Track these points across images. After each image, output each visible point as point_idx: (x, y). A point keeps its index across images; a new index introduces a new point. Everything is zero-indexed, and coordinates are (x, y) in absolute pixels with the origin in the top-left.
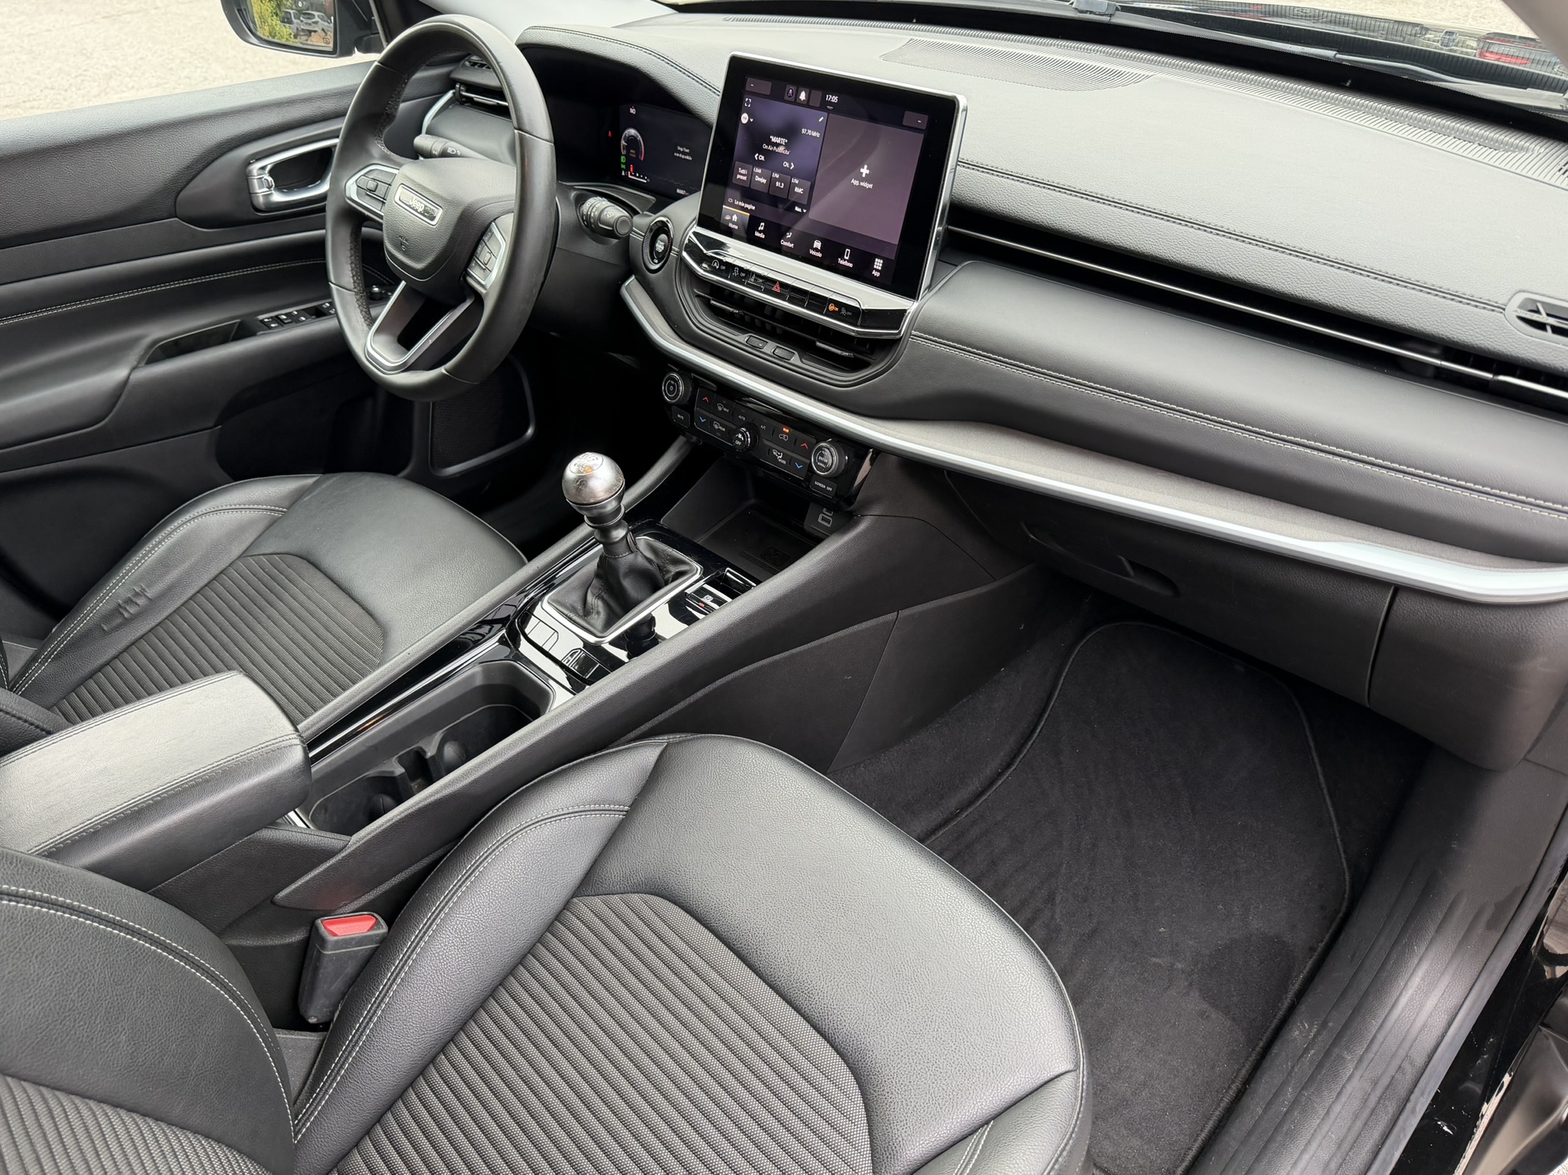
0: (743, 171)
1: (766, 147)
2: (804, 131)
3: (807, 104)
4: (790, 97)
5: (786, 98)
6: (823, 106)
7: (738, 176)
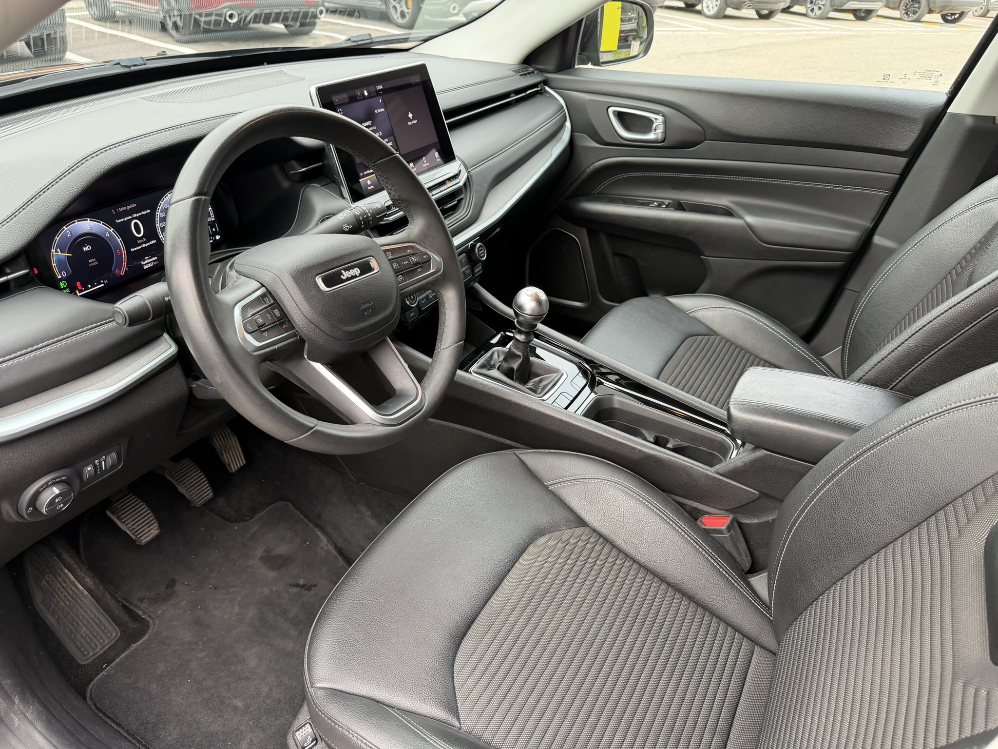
2: (376, 111)
3: (370, 96)
5: (359, 98)
6: (378, 93)
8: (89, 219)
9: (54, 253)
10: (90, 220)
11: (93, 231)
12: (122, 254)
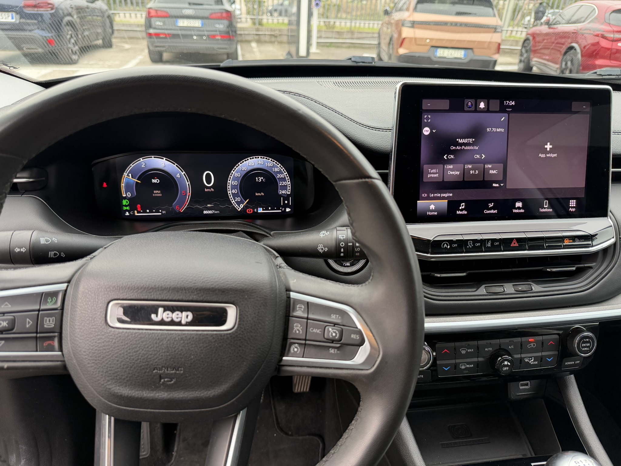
0: (434, 171)
1: (454, 148)
2: (488, 130)
3: (487, 110)
4: (470, 107)
5: (466, 109)
6: (503, 109)
7: (429, 176)
8: (165, 158)
9: (126, 176)
10: (166, 160)
11: (166, 169)
12: (186, 195)
